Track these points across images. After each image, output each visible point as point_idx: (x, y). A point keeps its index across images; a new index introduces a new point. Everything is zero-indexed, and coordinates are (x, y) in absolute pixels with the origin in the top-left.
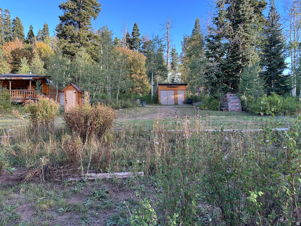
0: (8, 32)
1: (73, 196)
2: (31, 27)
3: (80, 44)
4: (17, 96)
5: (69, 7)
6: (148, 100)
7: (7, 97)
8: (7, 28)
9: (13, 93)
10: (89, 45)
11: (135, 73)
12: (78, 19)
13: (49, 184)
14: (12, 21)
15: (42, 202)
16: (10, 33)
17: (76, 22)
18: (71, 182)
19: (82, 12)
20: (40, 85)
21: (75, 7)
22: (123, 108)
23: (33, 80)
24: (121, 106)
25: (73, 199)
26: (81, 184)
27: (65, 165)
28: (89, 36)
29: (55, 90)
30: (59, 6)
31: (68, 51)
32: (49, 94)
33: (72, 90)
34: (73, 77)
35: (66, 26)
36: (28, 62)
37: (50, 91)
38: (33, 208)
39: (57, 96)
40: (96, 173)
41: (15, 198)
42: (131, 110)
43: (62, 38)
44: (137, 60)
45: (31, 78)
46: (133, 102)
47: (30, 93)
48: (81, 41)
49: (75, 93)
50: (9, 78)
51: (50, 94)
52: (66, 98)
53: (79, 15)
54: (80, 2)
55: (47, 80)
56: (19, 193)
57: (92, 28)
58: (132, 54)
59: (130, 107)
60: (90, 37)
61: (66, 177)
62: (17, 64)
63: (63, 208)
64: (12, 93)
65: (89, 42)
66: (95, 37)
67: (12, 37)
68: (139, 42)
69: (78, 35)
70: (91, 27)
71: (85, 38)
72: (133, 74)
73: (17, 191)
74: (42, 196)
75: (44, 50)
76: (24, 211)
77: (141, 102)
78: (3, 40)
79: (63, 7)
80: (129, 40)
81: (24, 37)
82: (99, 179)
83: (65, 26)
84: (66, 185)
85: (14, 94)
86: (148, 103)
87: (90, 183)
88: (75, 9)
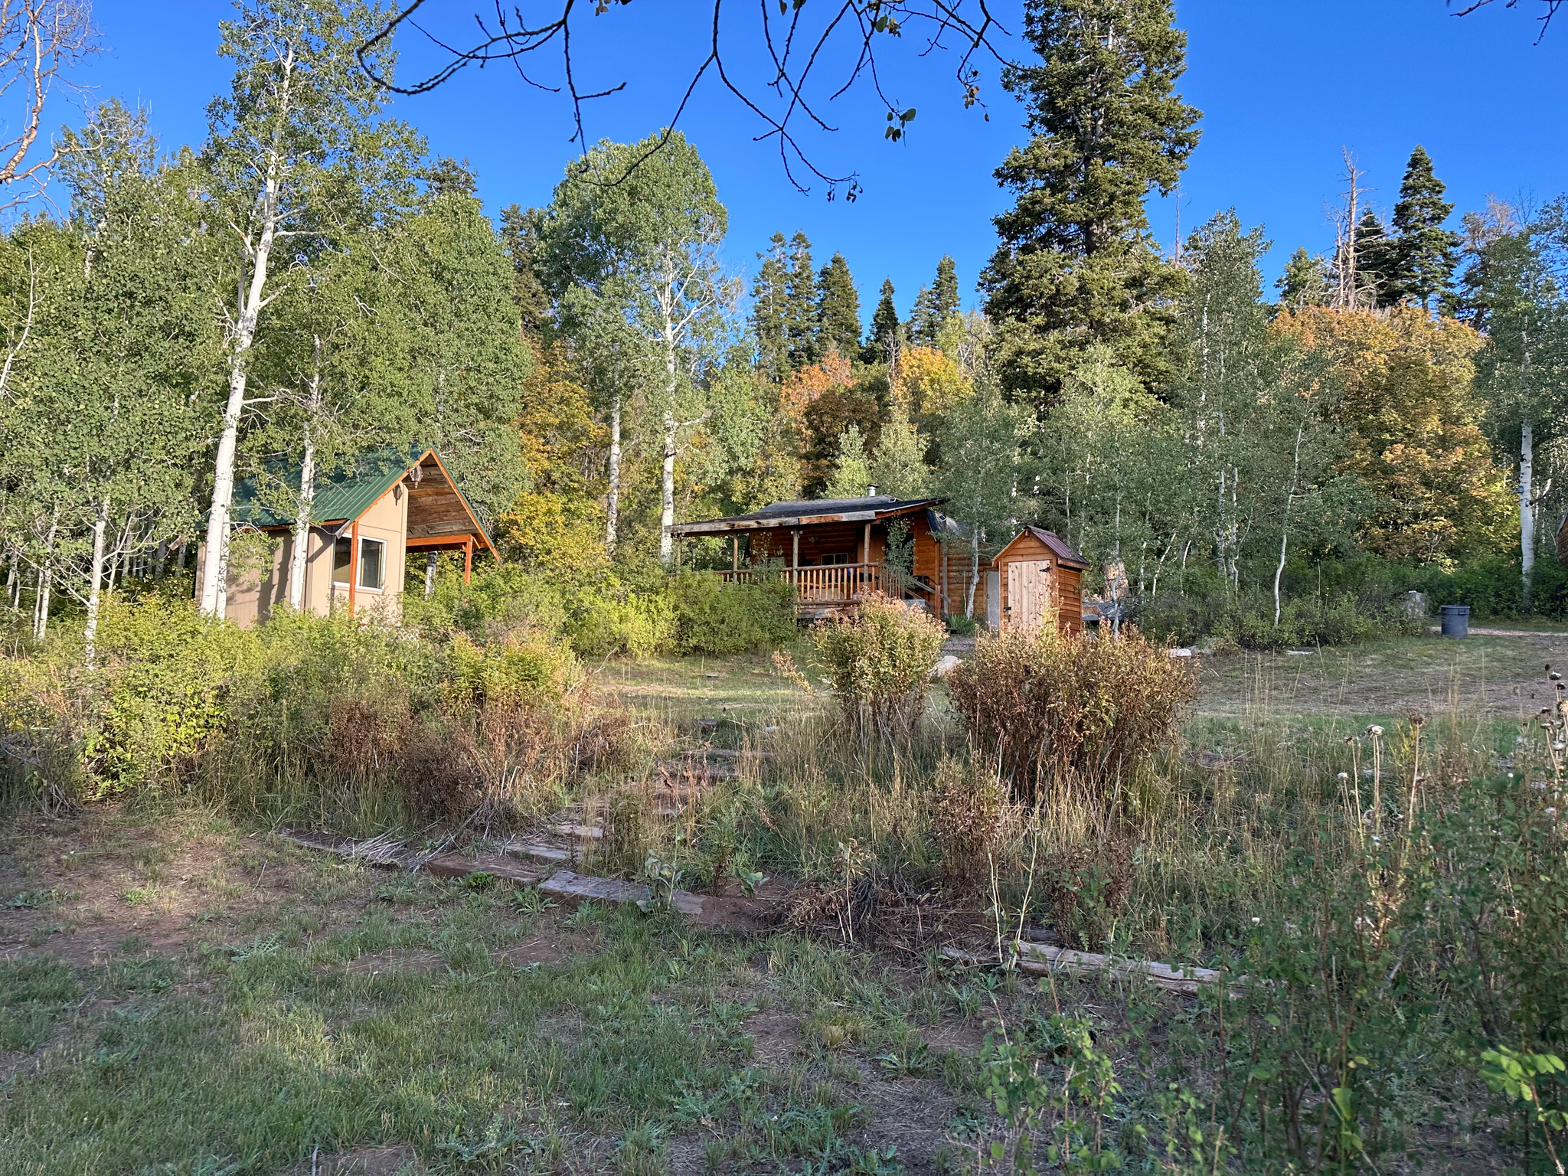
0: (802, 326)
1: (950, 1023)
2: (888, 288)
3: (1091, 327)
4: (817, 593)
5: (1042, 165)
6: (1498, 595)
7: (783, 598)
8: (798, 310)
9: (806, 581)
10: (1134, 326)
11: (1409, 435)
12: (1082, 211)
13: (866, 957)
14: (817, 279)
15: (832, 1017)
16: (808, 328)
17: (1073, 228)
18: (950, 963)
19: (1099, 173)
20: (904, 543)
21: (1065, 157)
22: (1309, 644)
23: (878, 522)
24: (1300, 632)
25: (946, 1031)
26: (989, 980)
27: (937, 891)
28: (1133, 283)
29: (967, 561)
30: (998, 174)
31: (1030, 371)
32: (941, 578)
33: (1034, 557)
34: (1048, 493)
35: (1027, 257)
36: (865, 444)
37: (945, 563)
38: (797, 1030)
39: (973, 588)
40: (1062, 947)
41: (749, 985)
42: (1364, 653)
43: (1008, 316)
44: (1420, 363)
45: (870, 514)
46: (1381, 608)
47: (866, 575)
48: (1095, 313)
49: (1047, 570)
50: (792, 521)
51: (945, 580)
52: (1006, 598)
53: (1088, 190)
54: (1094, 128)
55: (934, 518)
56: (764, 970)
57: (1152, 240)
58: (1386, 334)
59: (1356, 639)
60: (1142, 285)
61: (938, 939)
62: (826, 457)
63: (898, 1057)
64: (799, 580)
65: (1135, 311)
66: (1168, 280)
67: (817, 346)
68: (1445, 255)
69: (1082, 289)
70: (1148, 236)
71: (1115, 293)
72: (1392, 443)
73: (758, 961)
74: (839, 997)
75: (932, 381)
76: (768, 1033)
77: (1437, 611)
78: (783, 361)
79: (1012, 174)
80: (1379, 255)
81: (859, 335)
82: (1067, 975)
83: (1021, 259)
84: (930, 971)
85: (809, 584)
86: (1495, 612)
87: (1029, 985)
88: (1066, 166)
